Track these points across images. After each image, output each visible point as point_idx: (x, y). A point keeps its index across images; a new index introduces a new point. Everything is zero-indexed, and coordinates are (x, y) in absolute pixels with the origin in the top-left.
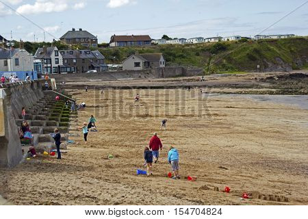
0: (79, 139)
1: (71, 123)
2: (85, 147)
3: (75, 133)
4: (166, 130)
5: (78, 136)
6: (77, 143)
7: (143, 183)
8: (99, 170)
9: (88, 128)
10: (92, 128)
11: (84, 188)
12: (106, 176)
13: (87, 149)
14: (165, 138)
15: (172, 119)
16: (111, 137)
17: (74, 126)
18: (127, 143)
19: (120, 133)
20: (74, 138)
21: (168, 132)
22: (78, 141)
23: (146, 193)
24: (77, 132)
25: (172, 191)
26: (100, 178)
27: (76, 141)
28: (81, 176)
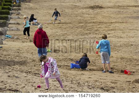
0: (18, 33)
1: (13, 16)
2: (23, 42)
3: (14, 27)
4: (116, 22)
5: (18, 30)
6: (16, 37)
7: (73, 77)
8: (31, 64)
9: (30, 21)
10: (34, 21)
11: (9, 81)
12: (37, 70)
13: (25, 44)
14: (113, 32)
15: (125, 11)
16: (54, 31)
17: (15, 19)
18: (70, 37)
19: (65, 26)
20: (13, 32)
21: (117, 25)
22: (17, 35)
23: (73, 86)
24: (17, 26)
25: (101, 85)
26: (30, 72)
27: (15, 35)
28: (10, 70)
